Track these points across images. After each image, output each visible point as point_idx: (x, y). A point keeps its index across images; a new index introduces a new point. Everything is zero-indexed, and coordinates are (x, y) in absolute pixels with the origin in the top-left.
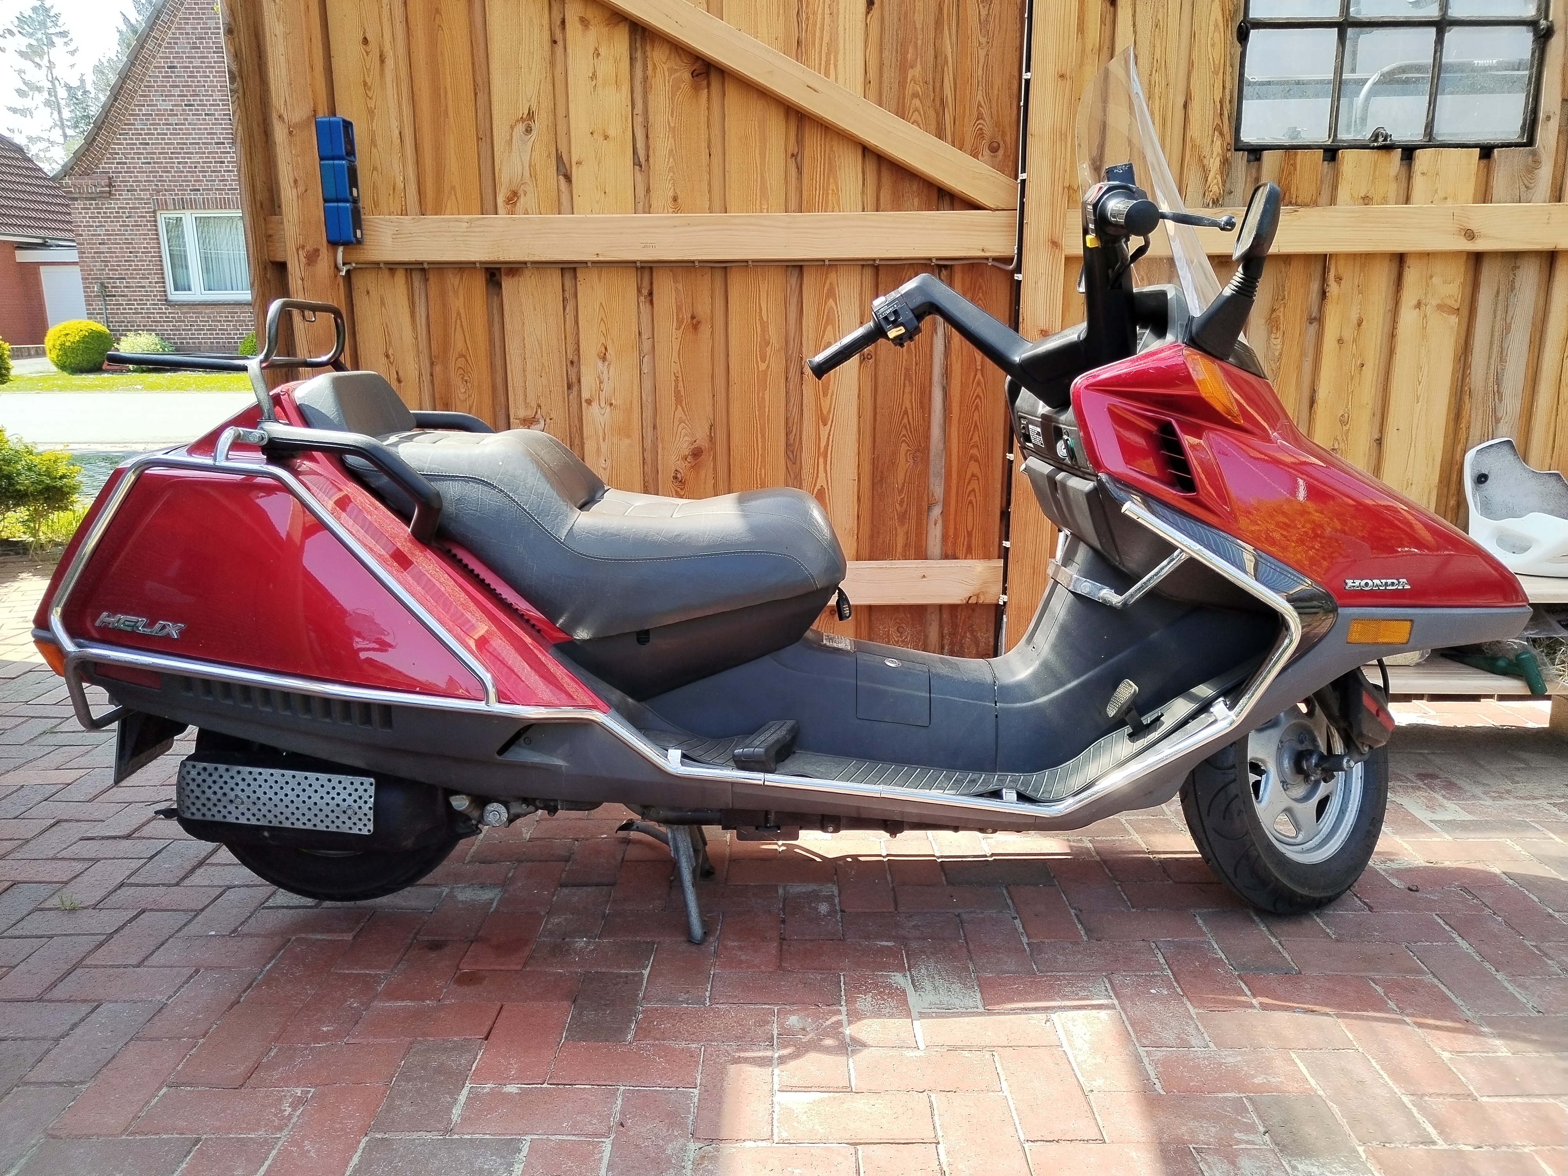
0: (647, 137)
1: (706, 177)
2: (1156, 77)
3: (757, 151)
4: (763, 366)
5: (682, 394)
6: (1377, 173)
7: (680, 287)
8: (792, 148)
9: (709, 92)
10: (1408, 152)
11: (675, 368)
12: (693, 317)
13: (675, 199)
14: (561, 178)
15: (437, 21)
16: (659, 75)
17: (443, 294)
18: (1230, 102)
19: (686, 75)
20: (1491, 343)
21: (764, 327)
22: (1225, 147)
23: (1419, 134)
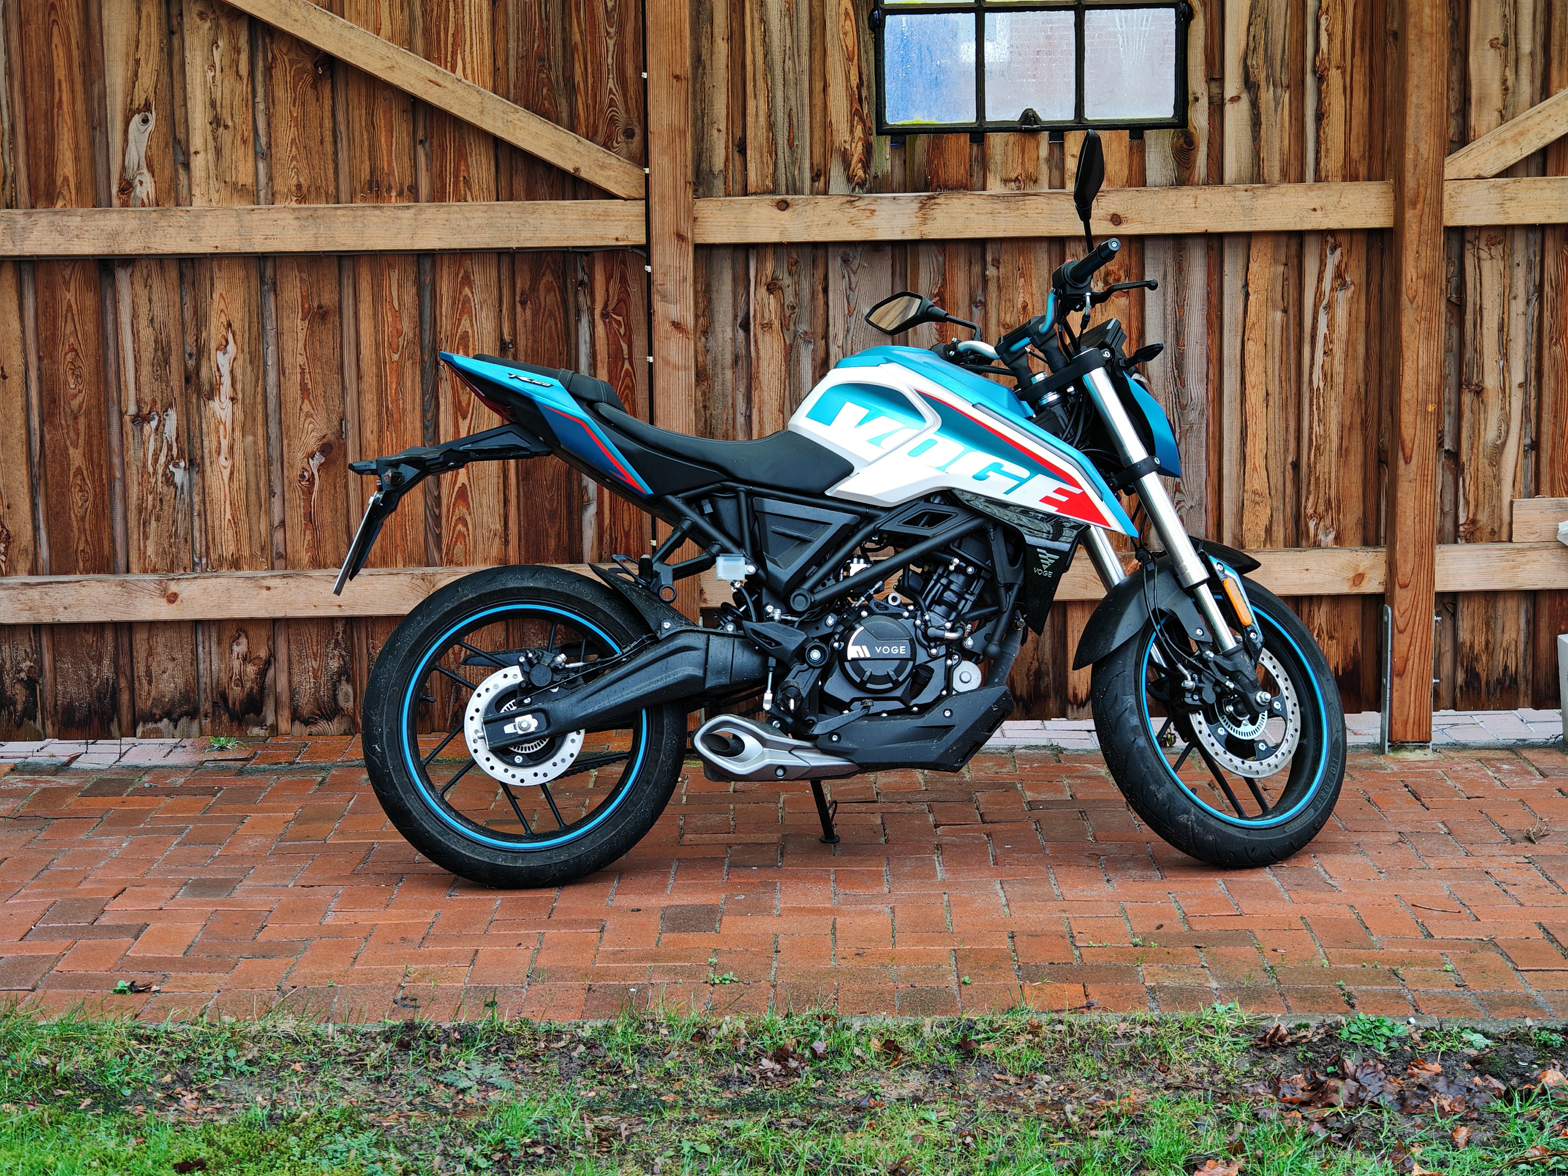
0: (269, 125)
1: (331, 166)
2: (789, 63)
3: (383, 140)
4: (396, 357)
5: (310, 386)
6: (1026, 156)
7: (304, 276)
8: (420, 135)
9: (332, 82)
10: (1058, 132)
11: (301, 360)
12: (320, 307)
13: (299, 187)
14: (180, 167)
15: (53, 17)
16: (279, 65)
17: (51, 287)
18: (869, 87)
19: (309, 66)
20: (1165, 327)
21: (397, 315)
22: (867, 132)
23: (1068, 115)
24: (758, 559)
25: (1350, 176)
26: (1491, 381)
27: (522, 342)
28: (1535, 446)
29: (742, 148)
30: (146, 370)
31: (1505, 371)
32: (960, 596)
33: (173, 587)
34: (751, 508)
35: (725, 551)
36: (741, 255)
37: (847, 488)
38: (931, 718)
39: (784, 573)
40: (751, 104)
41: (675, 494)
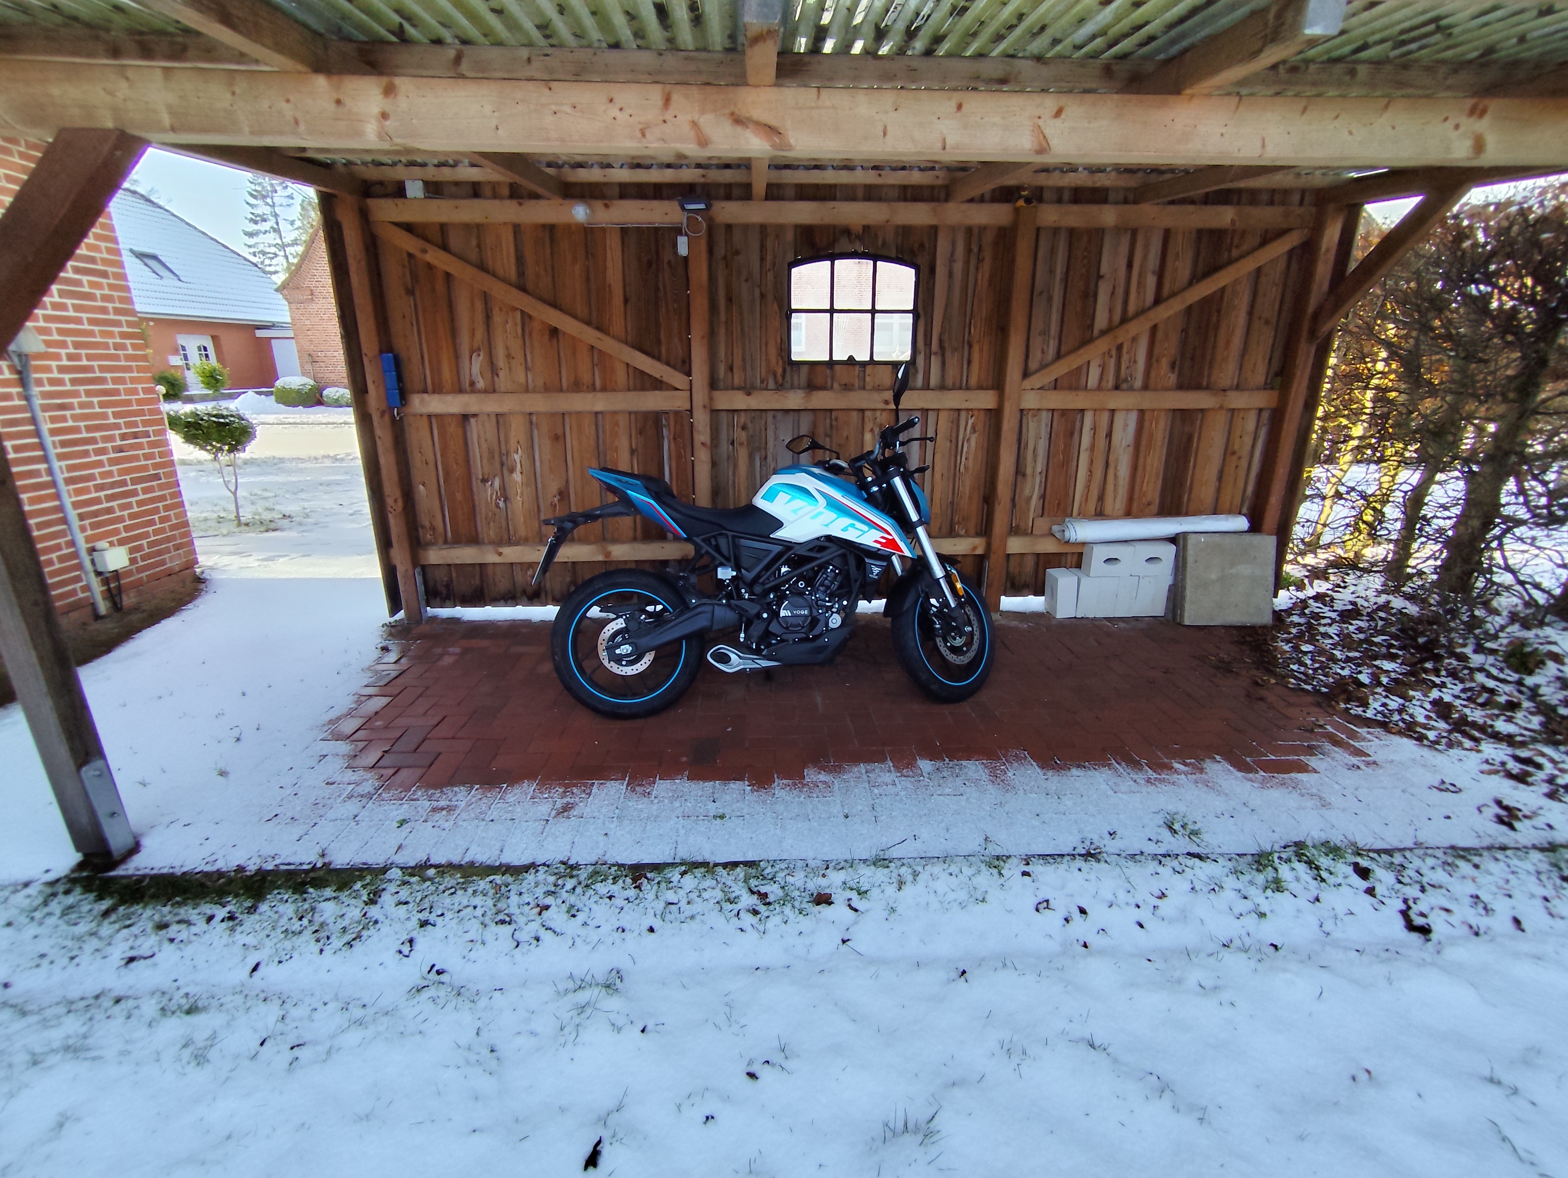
0: (532, 357)
1: (558, 377)
3: (580, 363)
5: (553, 468)
6: (849, 375)
7: (549, 422)
8: (596, 362)
9: (557, 339)
10: (863, 365)
11: (549, 456)
12: (556, 435)
13: (545, 386)
14: (494, 374)
16: (535, 332)
17: (444, 427)
18: (784, 344)
19: (547, 333)
21: (588, 438)
22: (784, 363)
23: (868, 359)
24: (737, 567)
25: (980, 388)
26: (1029, 471)
27: (640, 450)
28: (1043, 497)
29: (731, 369)
30: (485, 461)
31: (1034, 468)
32: (832, 583)
33: (501, 550)
34: (734, 542)
35: (722, 565)
36: (730, 414)
37: (780, 534)
38: (819, 643)
39: (749, 576)
40: (735, 351)
41: (698, 536)
